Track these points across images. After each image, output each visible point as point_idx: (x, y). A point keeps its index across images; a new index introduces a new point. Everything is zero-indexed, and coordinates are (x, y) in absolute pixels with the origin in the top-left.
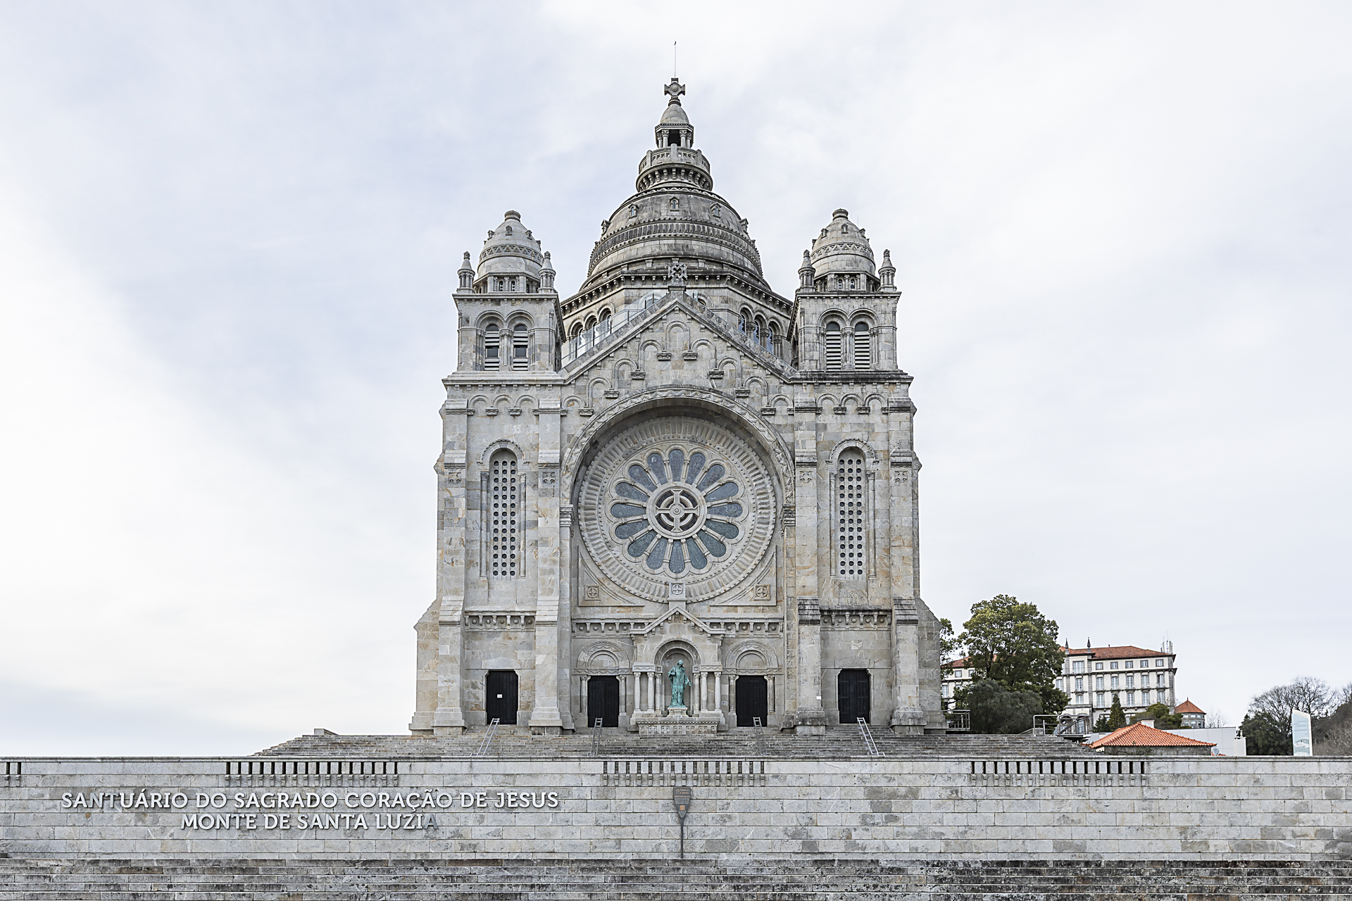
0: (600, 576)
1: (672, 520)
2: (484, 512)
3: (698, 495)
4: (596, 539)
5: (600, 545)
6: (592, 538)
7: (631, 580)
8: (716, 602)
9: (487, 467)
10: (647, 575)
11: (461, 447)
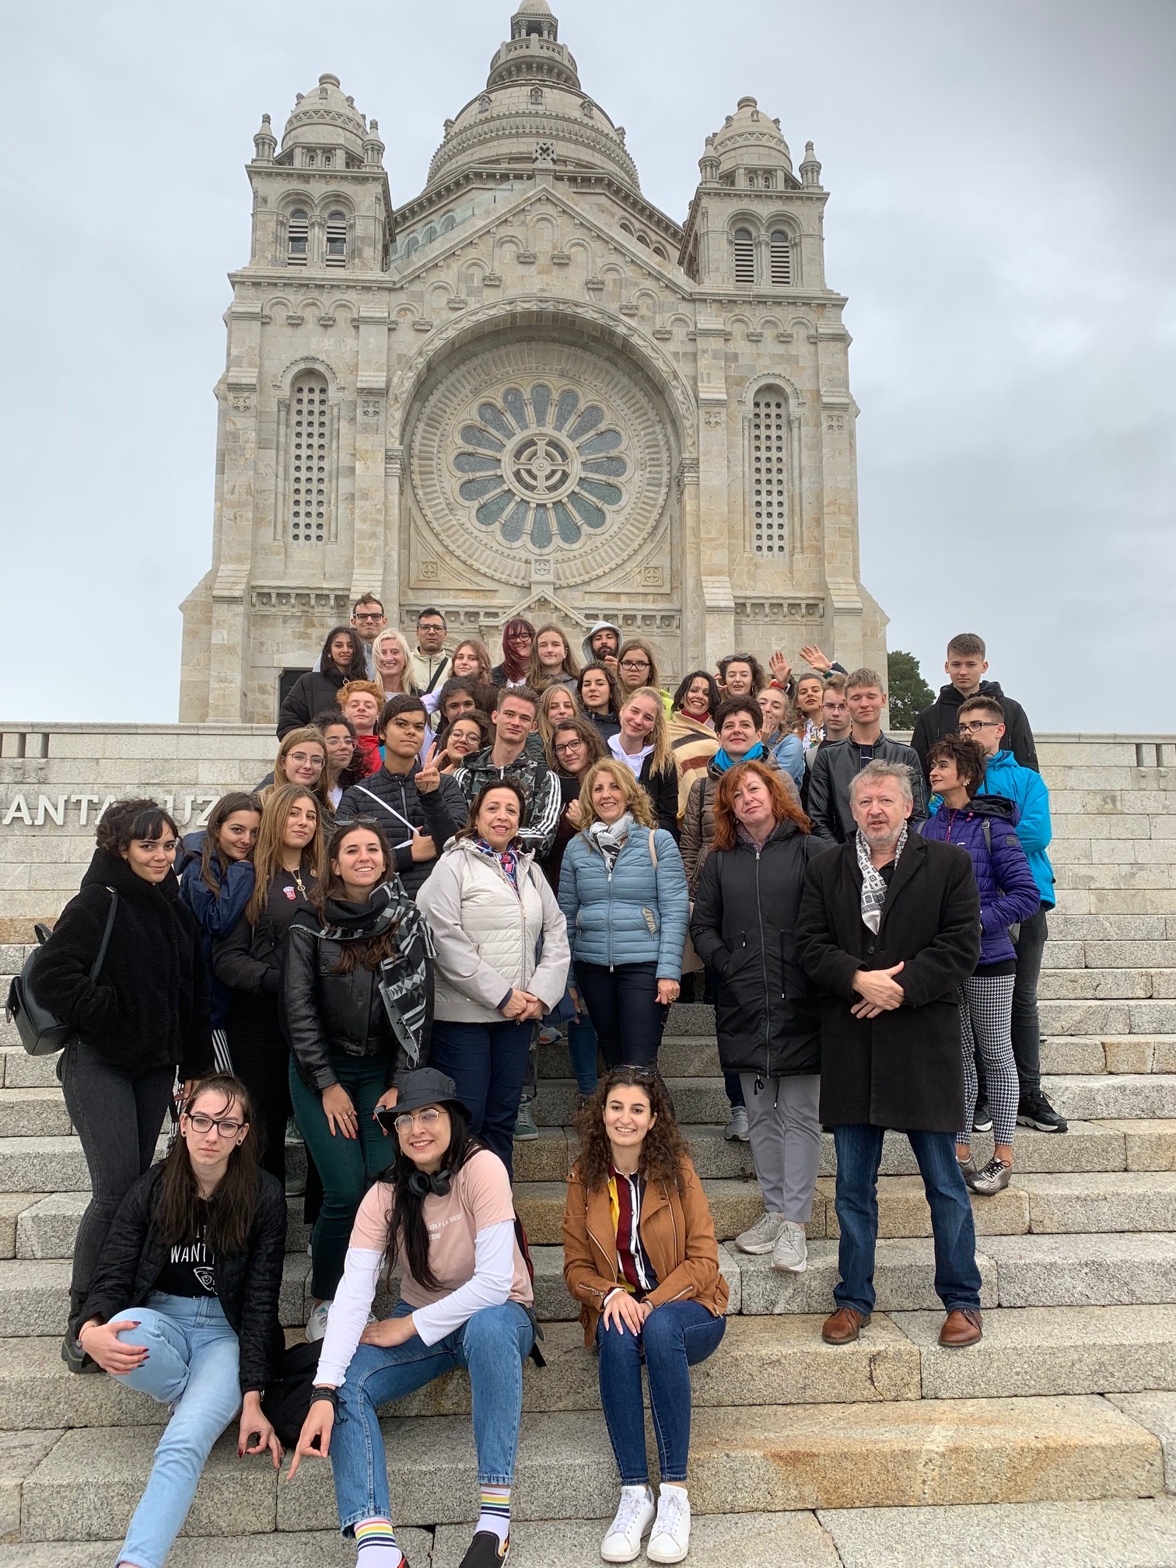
0: (439, 549)
1: (535, 478)
2: (282, 453)
3: (570, 446)
4: (434, 499)
5: (439, 508)
6: (429, 497)
7: (480, 556)
8: (592, 587)
9: (286, 391)
10: (501, 549)
11: (251, 365)
